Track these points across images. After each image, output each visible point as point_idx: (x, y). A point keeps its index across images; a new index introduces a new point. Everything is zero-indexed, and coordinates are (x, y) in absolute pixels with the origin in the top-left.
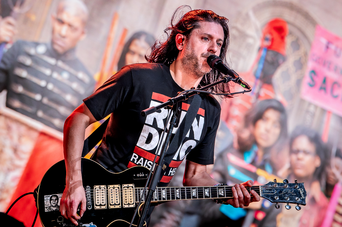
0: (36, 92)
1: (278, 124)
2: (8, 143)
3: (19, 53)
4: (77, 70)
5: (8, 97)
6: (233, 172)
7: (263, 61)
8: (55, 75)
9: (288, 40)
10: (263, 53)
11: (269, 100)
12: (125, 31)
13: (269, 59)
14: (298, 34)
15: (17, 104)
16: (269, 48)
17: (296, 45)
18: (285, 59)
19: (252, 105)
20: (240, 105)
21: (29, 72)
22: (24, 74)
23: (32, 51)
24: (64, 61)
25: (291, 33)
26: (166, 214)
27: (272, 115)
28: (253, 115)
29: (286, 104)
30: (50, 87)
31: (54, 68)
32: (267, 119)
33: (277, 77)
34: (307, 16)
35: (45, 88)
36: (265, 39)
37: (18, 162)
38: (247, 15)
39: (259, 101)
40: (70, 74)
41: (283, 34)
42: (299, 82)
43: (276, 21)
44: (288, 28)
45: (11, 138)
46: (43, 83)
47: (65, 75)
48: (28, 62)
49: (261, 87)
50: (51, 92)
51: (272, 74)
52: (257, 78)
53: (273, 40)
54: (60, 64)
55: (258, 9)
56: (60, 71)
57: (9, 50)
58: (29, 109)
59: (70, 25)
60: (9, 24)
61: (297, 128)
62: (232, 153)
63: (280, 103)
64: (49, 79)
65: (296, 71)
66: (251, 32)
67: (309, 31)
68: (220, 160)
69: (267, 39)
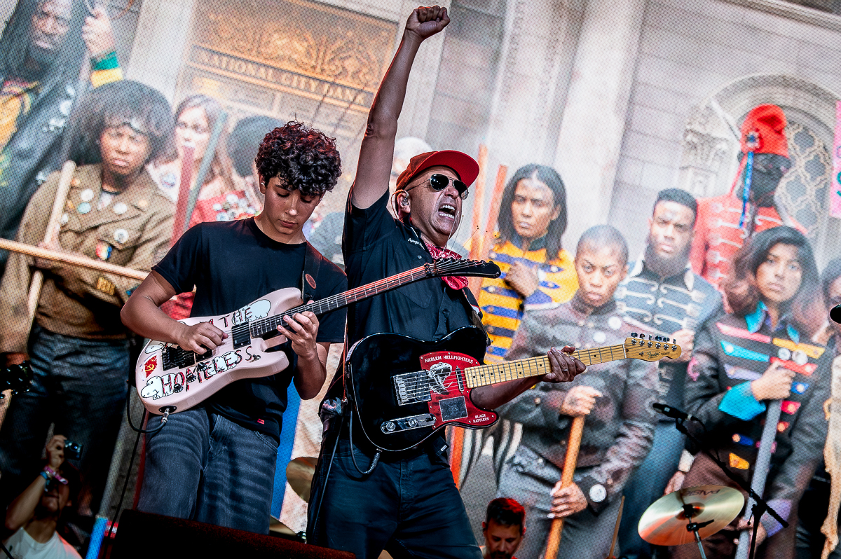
1: (796, 264)
6: (729, 349)
7: (749, 174)
10: (749, 160)
11: (774, 230)
12: (503, 169)
13: (760, 167)
14: (806, 121)
16: (756, 152)
17: (806, 138)
18: (789, 165)
19: (744, 241)
20: (723, 244)
25: (792, 123)
26: (624, 430)
27: (783, 252)
28: (749, 257)
29: (806, 231)
32: (777, 259)
34: (816, 91)
36: (748, 139)
38: (709, 108)
39: (756, 234)
41: (778, 127)
42: (822, 195)
43: (762, 109)
49: (755, 213)
51: (773, 190)
52: (745, 201)
53: (761, 138)
55: (725, 97)
61: (832, 263)
62: (721, 321)
63: (794, 231)
65: (813, 179)
66: (720, 132)
67: (824, 113)
68: (703, 334)
69: (752, 139)
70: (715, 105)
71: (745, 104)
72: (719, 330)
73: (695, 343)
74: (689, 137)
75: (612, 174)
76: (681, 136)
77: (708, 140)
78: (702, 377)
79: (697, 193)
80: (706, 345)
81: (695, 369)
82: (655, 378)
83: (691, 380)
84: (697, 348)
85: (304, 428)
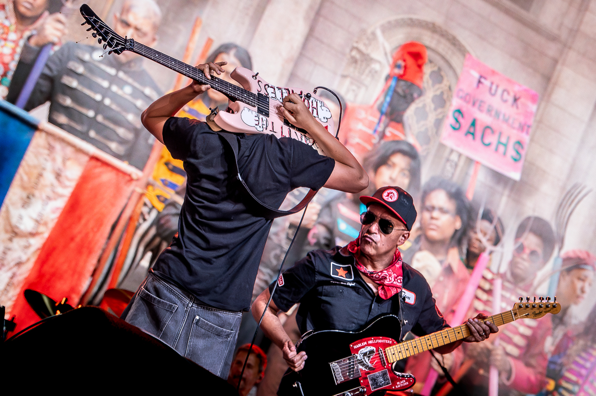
0: (89, 108)
1: (407, 173)
2: (49, 165)
3: (69, 59)
4: (144, 84)
5: (52, 110)
6: (343, 227)
7: (390, 93)
8: (114, 88)
9: (427, 69)
10: (393, 83)
11: (398, 142)
12: (210, 41)
13: (400, 90)
14: (441, 63)
15: (63, 119)
16: (400, 78)
17: (438, 76)
18: (421, 94)
19: (374, 145)
20: (358, 144)
21: (80, 83)
22: (74, 84)
23: (87, 57)
24: (126, 72)
25: (431, 62)
27: (399, 161)
28: (375, 158)
29: (420, 149)
30: (107, 102)
31: (113, 80)
32: (394, 165)
33: (410, 114)
34: (454, 42)
35: (100, 103)
36: (396, 66)
37: (60, 190)
38: (374, 34)
39: (383, 142)
40: (134, 88)
41: (420, 62)
42: (438, 123)
43: (412, 45)
44: (428, 54)
45: (54, 160)
46: (98, 97)
47: (128, 90)
48: (81, 69)
49: (387, 126)
50: (108, 107)
51: (404, 110)
52: (382, 113)
53: (405, 67)
54: (121, 74)
55: (388, 28)
56: (121, 83)
57: (55, 52)
58: (78, 127)
59: (137, 29)
60: (59, 21)
61: (433, 179)
62: (343, 203)
63: (411, 146)
64: (106, 92)
65: (435, 109)
66: (377, 55)
67: (456, 61)
68: (326, 211)
69: (399, 67)
70: (379, 33)
71: (400, 37)
72: (339, 210)
73: (319, 215)
74: (354, 53)
75: (290, 67)
76: (348, 50)
77: (367, 59)
78: (318, 244)
79: (349, 98)
80: (326, 219)
81: (315, 236)
82: (283, 236)
83: (309, 244)
84: (320, 220)
85: (8, 211)
